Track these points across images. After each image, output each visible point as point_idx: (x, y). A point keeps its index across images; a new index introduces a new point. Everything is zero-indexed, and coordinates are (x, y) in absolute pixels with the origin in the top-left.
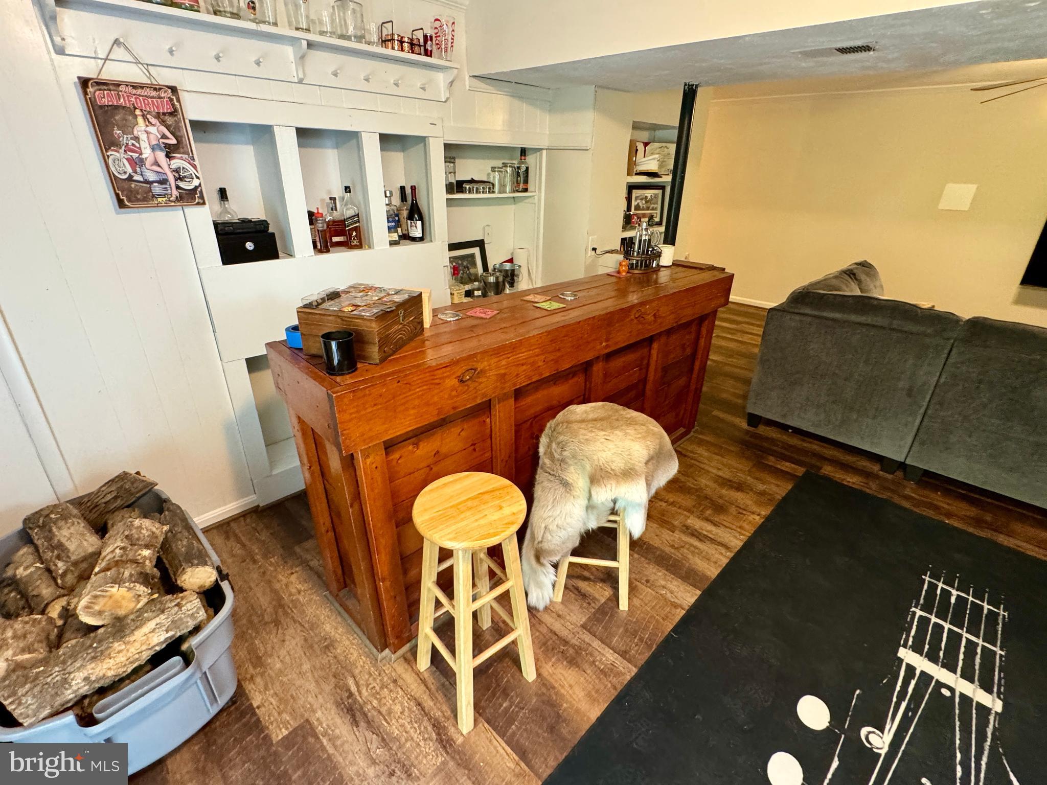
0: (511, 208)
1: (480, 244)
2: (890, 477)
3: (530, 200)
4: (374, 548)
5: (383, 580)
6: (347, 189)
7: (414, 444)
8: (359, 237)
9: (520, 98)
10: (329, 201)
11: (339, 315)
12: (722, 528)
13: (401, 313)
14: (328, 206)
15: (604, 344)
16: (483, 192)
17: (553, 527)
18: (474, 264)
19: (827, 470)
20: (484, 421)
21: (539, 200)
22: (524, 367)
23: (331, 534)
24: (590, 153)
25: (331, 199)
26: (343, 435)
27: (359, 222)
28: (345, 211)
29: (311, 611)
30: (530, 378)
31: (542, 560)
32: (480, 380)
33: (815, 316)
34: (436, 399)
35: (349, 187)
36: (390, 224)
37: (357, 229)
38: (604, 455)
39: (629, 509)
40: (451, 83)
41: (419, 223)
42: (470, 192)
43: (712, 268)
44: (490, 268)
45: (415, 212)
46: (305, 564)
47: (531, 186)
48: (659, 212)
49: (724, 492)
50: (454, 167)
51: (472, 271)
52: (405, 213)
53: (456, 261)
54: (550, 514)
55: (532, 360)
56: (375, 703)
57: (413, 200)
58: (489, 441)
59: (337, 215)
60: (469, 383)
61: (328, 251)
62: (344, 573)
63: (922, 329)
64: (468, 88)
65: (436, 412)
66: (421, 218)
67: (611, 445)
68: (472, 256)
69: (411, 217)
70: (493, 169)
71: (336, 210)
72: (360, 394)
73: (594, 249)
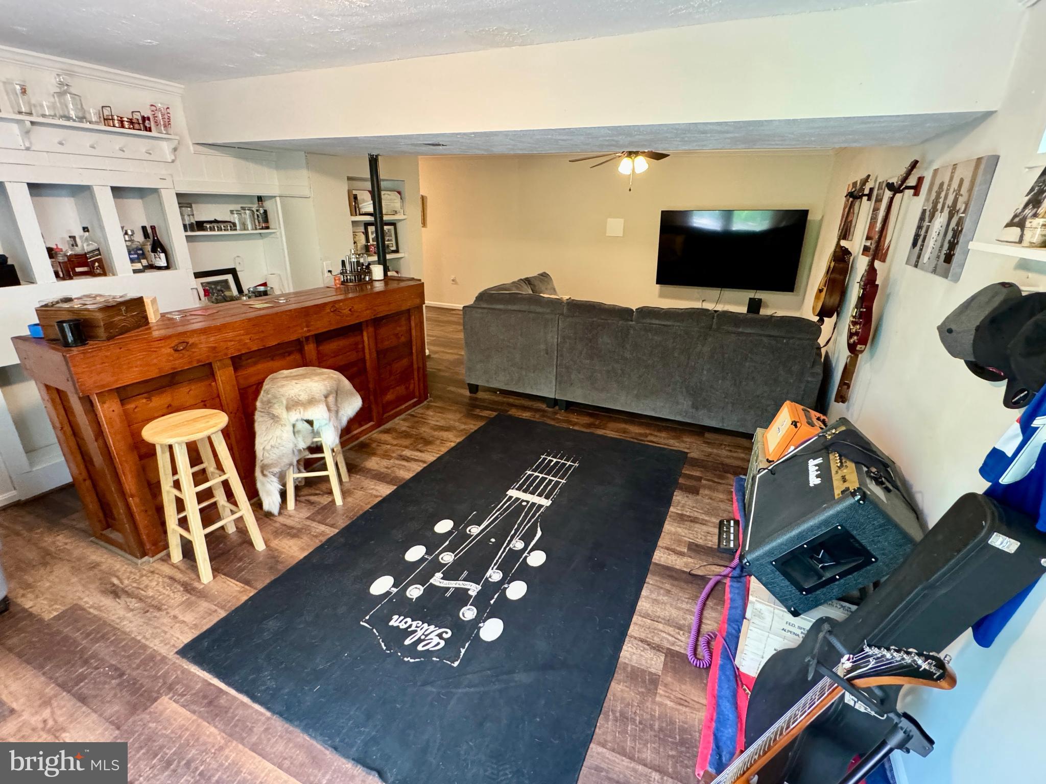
0: (260, 242)
1: (233, 272)
2: (550, 410)
3: (273, 235)
4: (120, 472)
5: (132, 496)
6: (85, 229)
7: (146, 398)
8: (102, 266)
9: (246, 158)
10: (69, 239)
11: (71, 311)
12: (426, 453)
13: (123, 308)
14: (69, 244)
15: (305, 329)
16: (225, 230)
17: (268, 447)
18: (228, 288)
19: (513, 412)
20: (210, 385)
21: (281, 233)
22: (233, 343)
23: (88, 483)
24: (311, 199)
25: (70, 237)
26: (78, 382)
27: (100, 255)
28: (84, 247)
29: (77, 553)
30: (239, 350)
31: (265, 472)
32: (193, 350)
33: (489, 309)
34: (155, 361)
35: (87, 228)
36: (132, 256)
37: (100, 261)
38: (293, 392)
39: (323, 429)
40: (175, 149)
41: (163, 255)
42: (211, 230)
43: (413, 279)
44: (246, 292)
45: (158, 246)
46: (72, 528)
47: (272, 223)
48: (394, 242)
49: (436, 433)
50: (192, 211)
51: (227, 293)
52: (149, 248)
53: (210, 286)
54: (265, 439)
55: (238, 338)
56: (135, 585)
57: (154, 237)
58: (217, 400)
59: (78, 250)
60: (183, 352)
61: (71, 278)
62: (105, 515)
63: (545, 310)
64: (193, 152)
65: (157, 370)
66: (164, 251)
67: (298, 386)
68: (226, 281)
69: (154, 250)
70: (232, 212)
71: (77, 246)
72: (89, 355)
73: (330, 271)
